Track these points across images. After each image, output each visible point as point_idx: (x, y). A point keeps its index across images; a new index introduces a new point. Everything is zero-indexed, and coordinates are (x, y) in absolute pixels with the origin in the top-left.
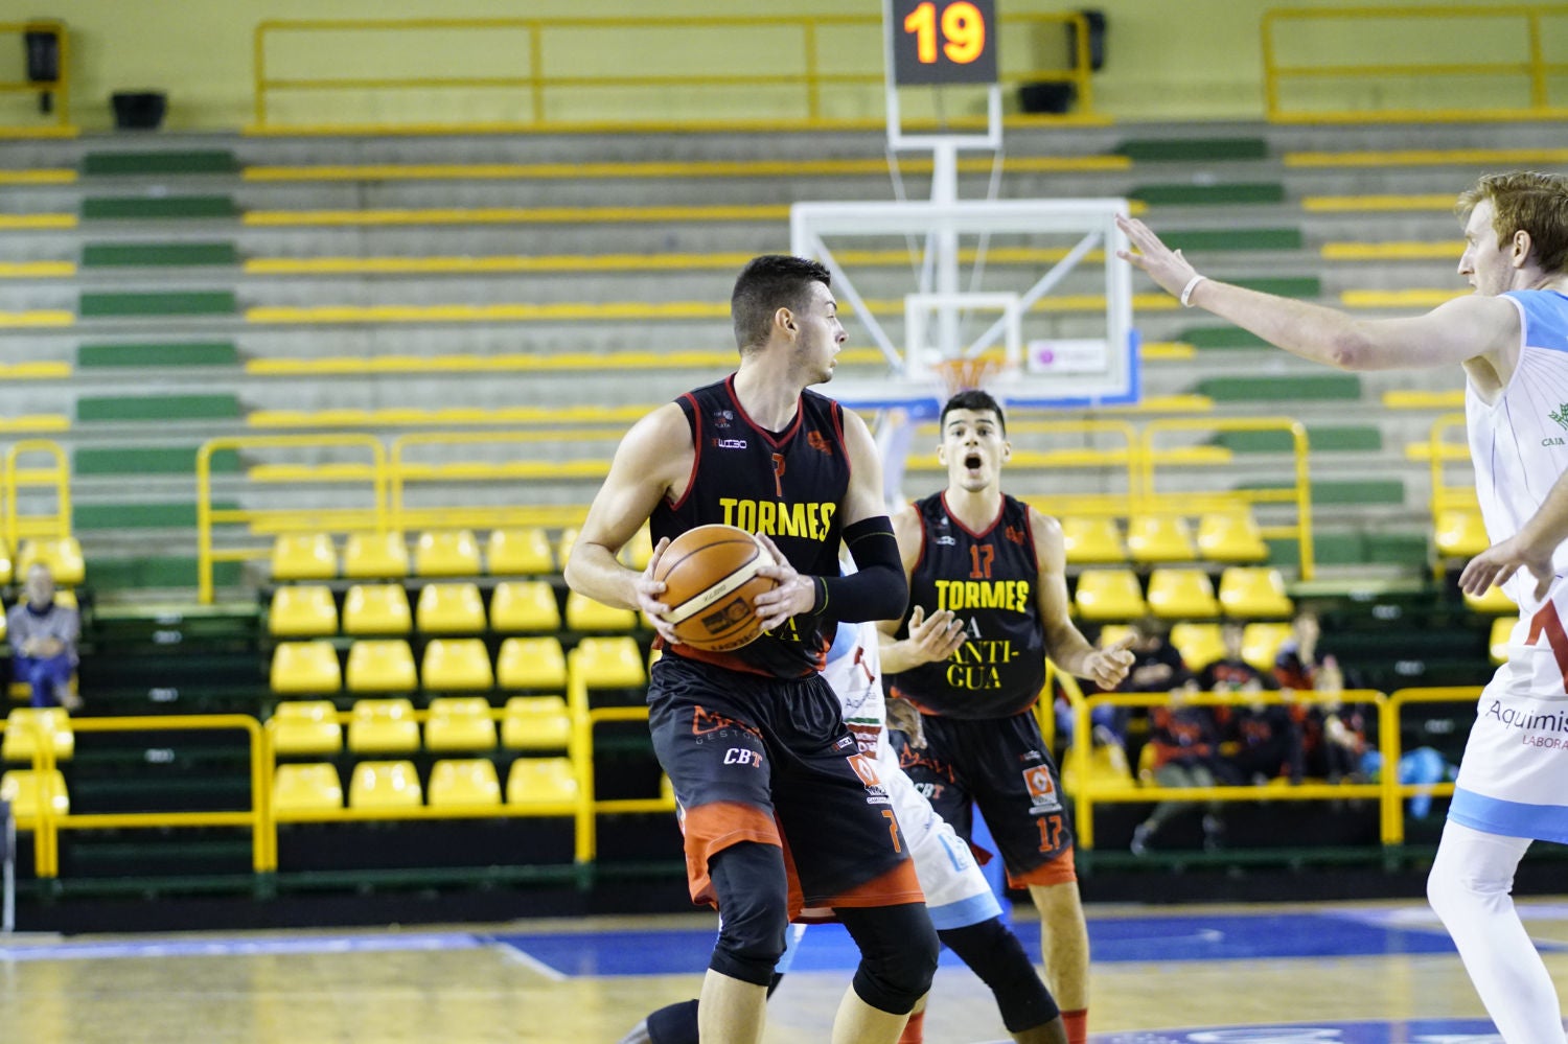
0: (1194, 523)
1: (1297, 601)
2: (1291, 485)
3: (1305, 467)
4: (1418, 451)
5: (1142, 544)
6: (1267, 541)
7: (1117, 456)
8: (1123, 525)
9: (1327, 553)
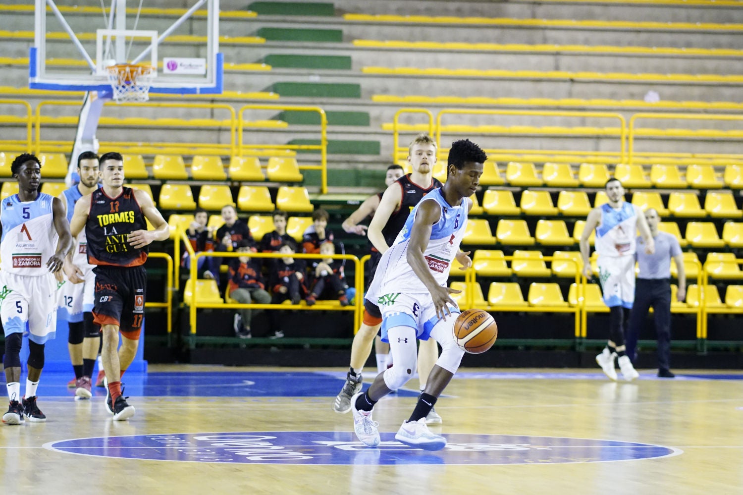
0: (264, 160)
1: (316, 204)
2: (318, 142)
3: (325, 132)
4: (387, 127)
5: (236, 170)
6: (302, 171)
7: (225, 123)
8: (226, 160)
9: (335, 179)
